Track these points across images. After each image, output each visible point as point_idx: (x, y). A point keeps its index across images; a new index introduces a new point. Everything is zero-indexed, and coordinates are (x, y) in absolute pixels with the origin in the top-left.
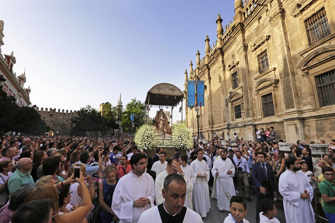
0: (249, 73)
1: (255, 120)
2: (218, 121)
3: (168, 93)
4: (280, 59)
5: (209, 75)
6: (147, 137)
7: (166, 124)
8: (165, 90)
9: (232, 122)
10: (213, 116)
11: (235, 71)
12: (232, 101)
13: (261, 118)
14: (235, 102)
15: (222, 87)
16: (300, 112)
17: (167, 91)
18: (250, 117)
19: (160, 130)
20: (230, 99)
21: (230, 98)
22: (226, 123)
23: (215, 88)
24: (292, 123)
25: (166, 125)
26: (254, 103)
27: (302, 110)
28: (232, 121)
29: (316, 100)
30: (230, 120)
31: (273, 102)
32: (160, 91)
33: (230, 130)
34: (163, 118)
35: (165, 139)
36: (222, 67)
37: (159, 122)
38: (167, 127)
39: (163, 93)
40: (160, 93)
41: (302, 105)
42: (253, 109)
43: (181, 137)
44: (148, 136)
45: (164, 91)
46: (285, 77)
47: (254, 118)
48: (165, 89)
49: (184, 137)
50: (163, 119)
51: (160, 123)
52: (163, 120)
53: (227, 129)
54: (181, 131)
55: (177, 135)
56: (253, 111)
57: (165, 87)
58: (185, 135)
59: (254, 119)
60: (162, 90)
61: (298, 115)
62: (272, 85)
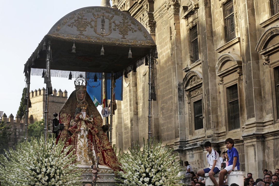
0: (212, 37)
1: (219, 135)
2: (169, 133)
3: (109, 39)
4: (242, 27)
5: (151, 16)
6: (47, 178)
7: (98, 134)
8: (99, 30)
9: (189, 138)
10: (160, 119)
11: (194, 24)
12: (190, 90)
13: (225, 131)
14: (194, 92)
15: (173, 52)
16: (261, 125)
17: (105, 32)
18: (211, 128)
19: (80, 153)
20: (187, 85)
21: (186, 83)
22: (179, 139)
23: (163, 50)
24: (249, 142)
25: (96, 137)
26: (218, 99)
27: (264, 121)
28: (190, 134)
29: (274, 107)
30: (187, 132)
31: (238, 103)
32: (84, 33)
33: (185, 154)
34: (88, 114)
35: (99, 180)
36: (172, 7)
37: (76, 127)
38: (100, 143)
39: (93, 40)
40: (83, 38)
41: (265, 112)
42: (216, 113)
43: (147, 176)
44: (52, 175)
45: (95, 31)
46: (247, 61)
47: (217, 130)
48: (99, 26)
49: (158, 175)
50: (87, 119)
51: (80, 131)
52: (86, 122)
53: (179, 152)
54: (149, 156)
55: (134, 169)
56: (217, 117)
57: (99, 20)
58: (160, 169)
59: (217, 132)
60: (88, 28)
61: (257, 129)
62: (236, 71)
